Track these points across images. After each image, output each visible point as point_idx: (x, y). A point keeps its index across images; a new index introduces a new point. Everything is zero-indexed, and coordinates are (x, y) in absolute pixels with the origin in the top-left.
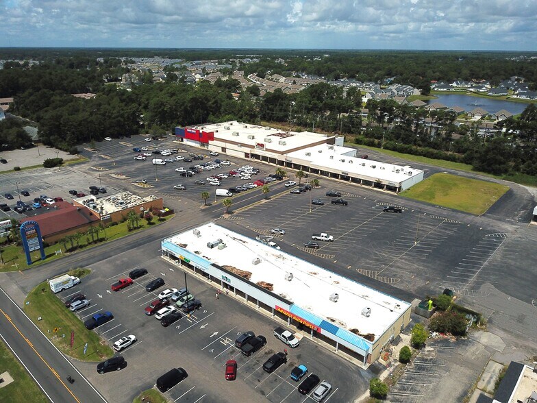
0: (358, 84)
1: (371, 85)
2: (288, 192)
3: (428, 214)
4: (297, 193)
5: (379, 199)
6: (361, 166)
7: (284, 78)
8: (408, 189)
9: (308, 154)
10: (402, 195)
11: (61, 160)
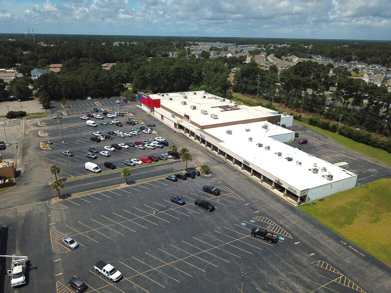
0: (364, 66)
1: (377, 67)
2: (163, 177)
3: (318, 257)
4: (172, 180)
5: (263, 210)
6: (277, 155)
7: (298, 58)
8: (321, 200)
9: (229, 132)
10: (303, 209)
11: (25, 113)
